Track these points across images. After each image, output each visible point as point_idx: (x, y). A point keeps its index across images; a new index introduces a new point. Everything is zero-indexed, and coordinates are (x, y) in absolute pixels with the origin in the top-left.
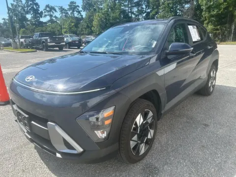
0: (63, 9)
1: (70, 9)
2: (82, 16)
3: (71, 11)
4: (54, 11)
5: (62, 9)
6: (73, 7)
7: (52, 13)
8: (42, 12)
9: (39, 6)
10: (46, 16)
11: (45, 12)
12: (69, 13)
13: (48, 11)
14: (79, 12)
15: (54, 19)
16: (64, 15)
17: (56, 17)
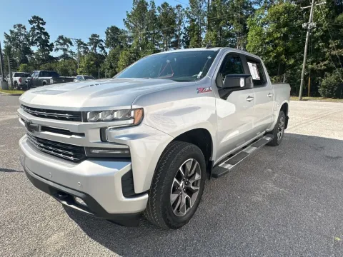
0: (82, 43)
1: (90, 44)
2: (106, 53)
3: (92, 46)
4: (69, 45)
5: (80, 43)
6: (95, 40)
7: (66, 47)
8: (52, 45)
9: (49, 36)
10: (57, 49)
11: (57, 45)
12: (90, 48)
13: (62, 44)
14: (103, 48)
15: (69, 54)
16: (82, 50)
17: (71, 52)
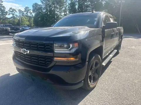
0: (21, 11)
1: (25, 11)
2: (33, 15)
3: (26, 12)
6: (27, 9)
7: (14, 13)
8: (7, 12)
9: (5, 8)
10: (9, 14)
11: (9, 12)
12: (25, 13)
13: (11, 12)
14: (31, 13)
15: (15, 16)
16: (21, 14)
17: (16, 15)
